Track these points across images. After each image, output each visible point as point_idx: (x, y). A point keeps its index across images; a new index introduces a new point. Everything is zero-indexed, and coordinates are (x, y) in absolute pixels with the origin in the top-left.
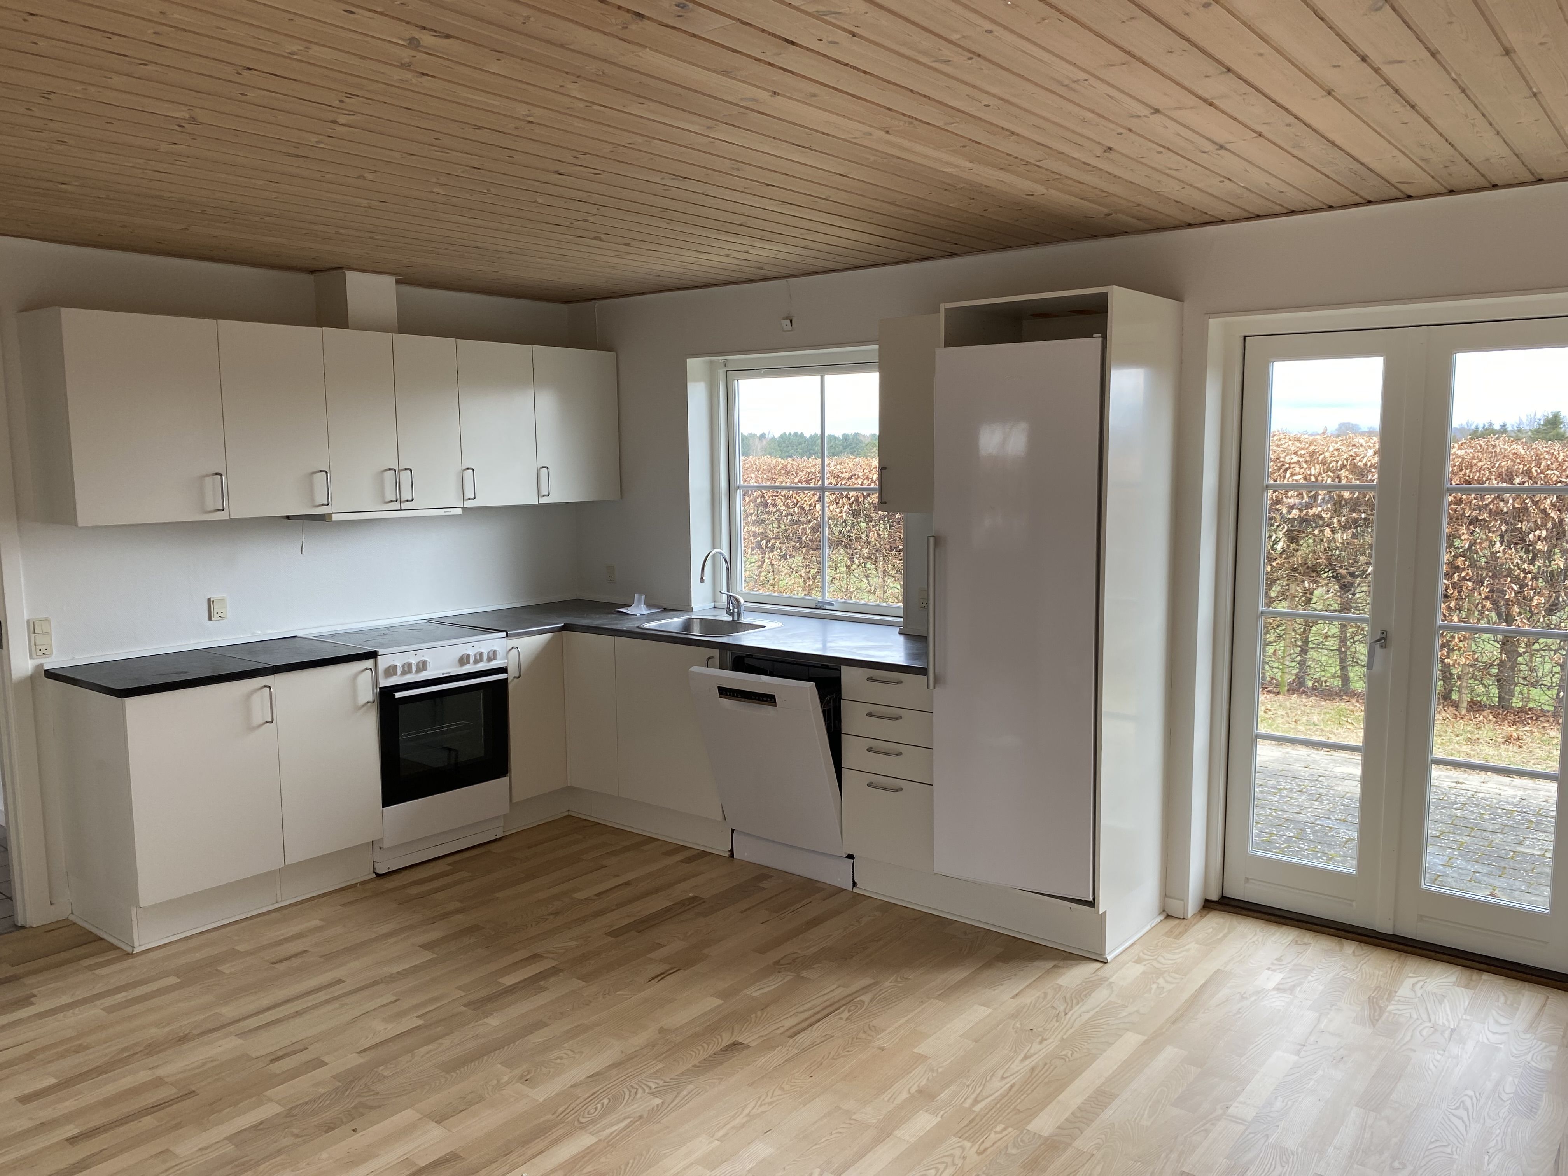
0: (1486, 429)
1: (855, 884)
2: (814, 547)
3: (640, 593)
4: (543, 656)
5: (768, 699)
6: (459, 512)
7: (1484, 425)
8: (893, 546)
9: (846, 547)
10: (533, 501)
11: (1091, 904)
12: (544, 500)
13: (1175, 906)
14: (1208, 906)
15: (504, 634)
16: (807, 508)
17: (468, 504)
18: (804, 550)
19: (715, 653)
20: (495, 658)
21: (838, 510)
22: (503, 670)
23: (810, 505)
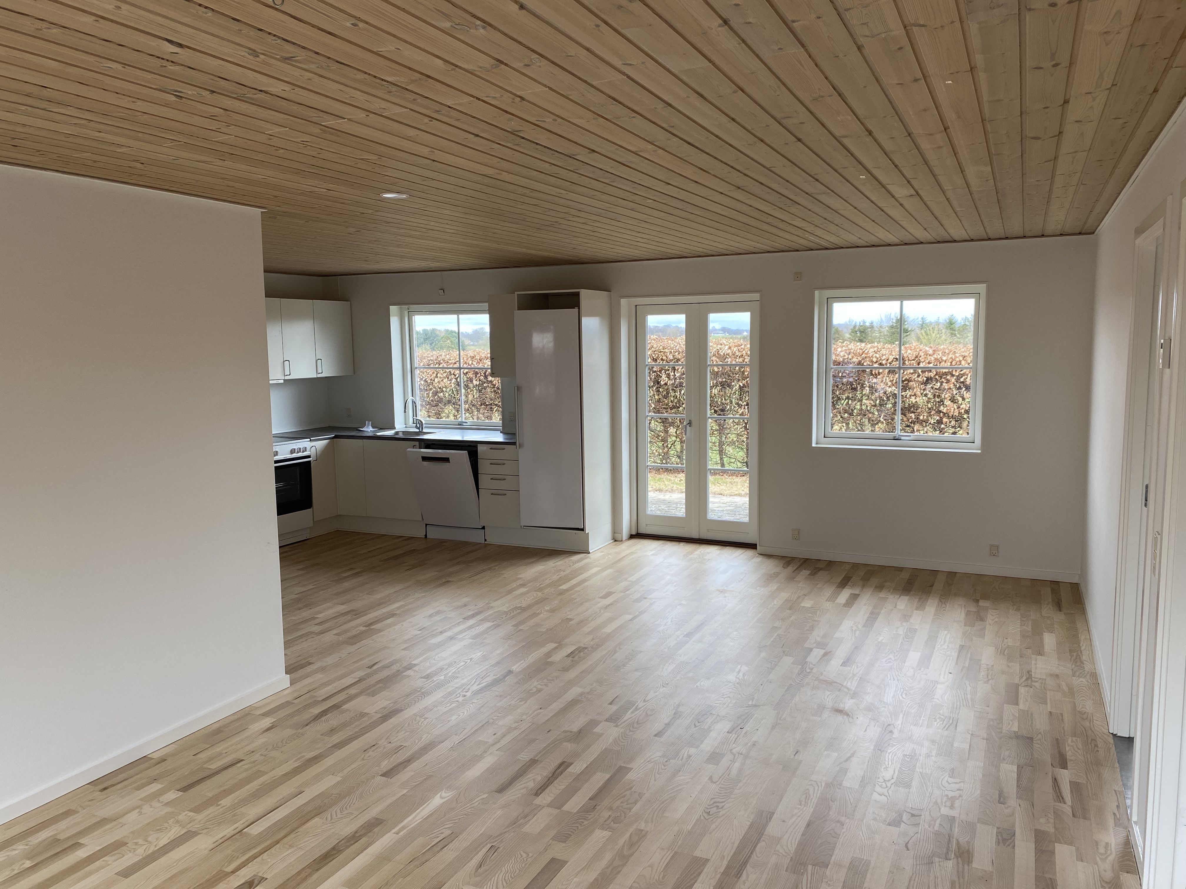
0: (862, 326)
1: (485, 540)
2: (434, 405)
3: (369, 421)
4: (326, 450)
5: (446, 460)
6: (282, 381)
7: (860, 323)
8: (483, 402)
9: (454, 404)
10: (314, 376)
11: (583, 530)
12: (319, 376)
13: (618, 536)
14: (632, 537)
15: (309, 440)
16: (429, 381)
17: (287, 378)
18: (428, 407)
19: (417, 443)
20: (306, 451)
21: (449, 382)
22: (309, 457)
23: (431, 380)
